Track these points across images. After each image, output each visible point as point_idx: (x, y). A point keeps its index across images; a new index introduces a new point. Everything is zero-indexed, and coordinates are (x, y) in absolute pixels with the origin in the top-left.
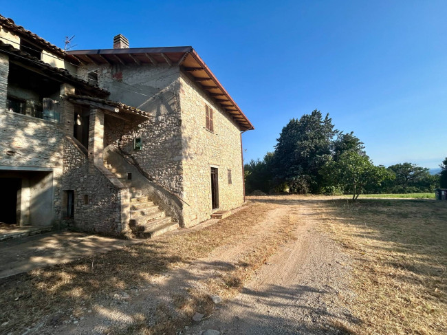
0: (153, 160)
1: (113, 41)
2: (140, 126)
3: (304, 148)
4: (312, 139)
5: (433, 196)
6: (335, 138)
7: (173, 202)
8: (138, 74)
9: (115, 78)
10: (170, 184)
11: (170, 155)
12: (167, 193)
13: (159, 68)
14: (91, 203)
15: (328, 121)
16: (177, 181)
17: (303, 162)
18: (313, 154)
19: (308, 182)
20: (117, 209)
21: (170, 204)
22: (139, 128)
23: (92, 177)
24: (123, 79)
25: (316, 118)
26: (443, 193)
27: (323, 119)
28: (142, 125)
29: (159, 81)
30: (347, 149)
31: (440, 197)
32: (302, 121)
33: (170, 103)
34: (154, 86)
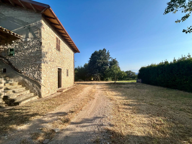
0: (23, 62)
4: (102, 59)
5: (135, 81)
6: (110, 60)
7: (35, 85)
8: (13, 11)
10: (33, 76)
11: (34, 60)
12: (31, 81)
15: (108, 53)
16: (38, 74)
17: (99, 68)
18: (102, 65)
19: (100, 76)
22: (13, 43)
25: (104, 51)
26: (138, 80)
27: (107, 52)
28: (15, 41)
29: (28, 19)
30: (114, 64)
31: (137, 81)
32: (99, 52)
33: (35, 32)
34: (25, 21)
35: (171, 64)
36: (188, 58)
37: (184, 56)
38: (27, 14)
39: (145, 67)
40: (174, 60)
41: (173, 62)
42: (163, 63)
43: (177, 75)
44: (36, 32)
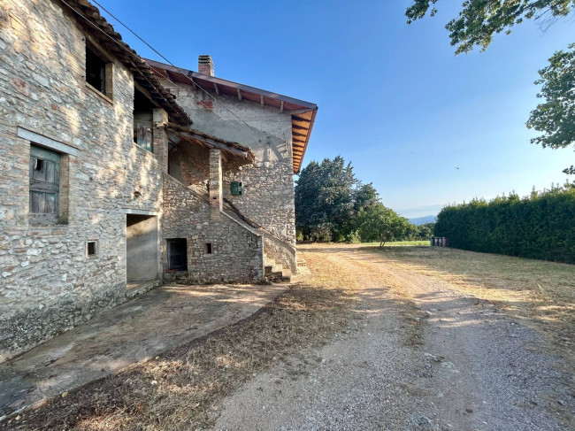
0: (259, 207)
1: (198, 60)
2: (241, 168)
3: (326, 195)
4: (336, 185)
6: (354, 187)
7: (285, 250)
8: (237, 109)
9: (201, 107)
10: (280, 233)
11: (280, 203)
12: (277, 241)
13: (267, 111)
14: (216, 252)
15: (349, 170)
16: (288, 229)
18: (337, 201)
19: (332, 230)
20: (257, 257)
21: (281, 252)
22: (239, 170)
23: (216, 224)
24: (214, 110)
25: (338, 164)
26: (436, 240)
27: (345, 166)
28: (243, 168)
29: (265, 125)
30: (367, 199)
31: (433, 244)
32: (323, 165)
33: (280, 150)
34: (259, 128)
35: (526, 202)
36: (565, 189)
37: (556, 186)
38: (264, 115)
39: (454, 208)
40: (534, 193)
41: (529, 197)
42: (504, 198)
43: (541, 227)
44: (283, 149)
